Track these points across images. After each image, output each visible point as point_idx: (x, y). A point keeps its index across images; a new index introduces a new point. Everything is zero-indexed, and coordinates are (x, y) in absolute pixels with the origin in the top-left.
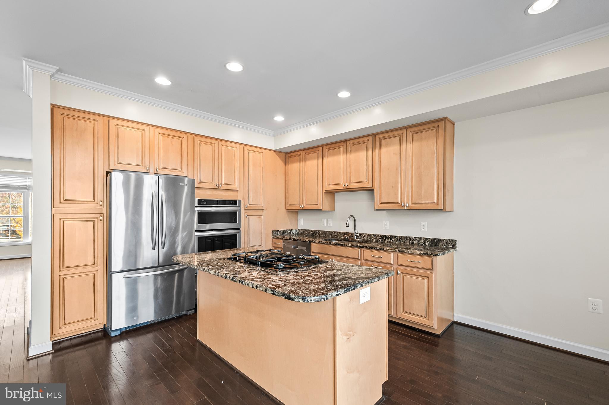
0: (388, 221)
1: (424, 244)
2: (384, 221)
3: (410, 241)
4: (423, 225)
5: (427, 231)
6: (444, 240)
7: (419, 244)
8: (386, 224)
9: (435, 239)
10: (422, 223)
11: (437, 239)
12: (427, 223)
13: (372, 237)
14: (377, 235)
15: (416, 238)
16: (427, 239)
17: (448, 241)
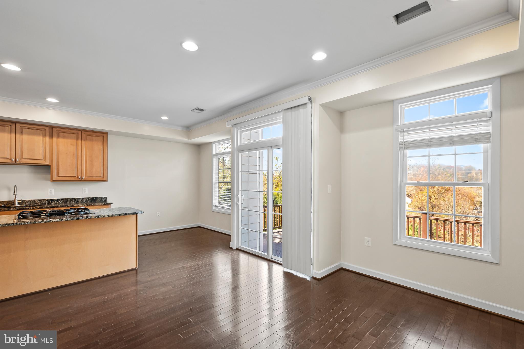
0: (54, 189)
1: (86, 201)
2: (49, 189)
3: (75, 201)
4: (85, 190)
5: (87, 193)
6: (100, 197)
7: (82, 202)
8: (51, 191)
9: (94, 198)
10: (84, 189)
11: (95, 197)
12: (87, 189)
13: (37, 202)
14: (42, 200)
15: (80, 198)
16: (88, 198)
17: (102, 198)
